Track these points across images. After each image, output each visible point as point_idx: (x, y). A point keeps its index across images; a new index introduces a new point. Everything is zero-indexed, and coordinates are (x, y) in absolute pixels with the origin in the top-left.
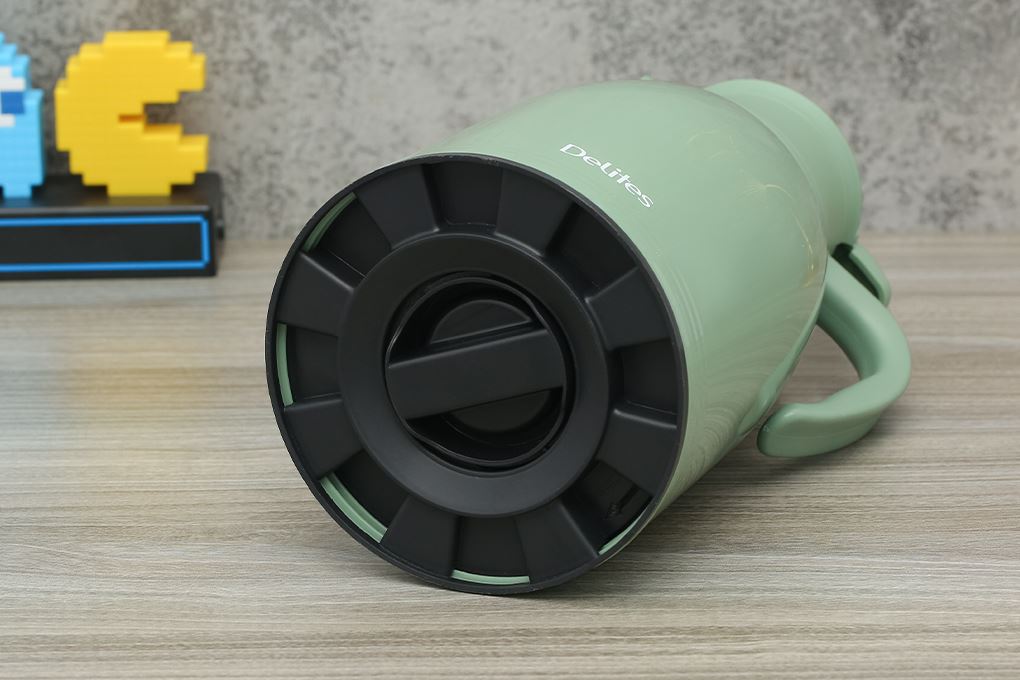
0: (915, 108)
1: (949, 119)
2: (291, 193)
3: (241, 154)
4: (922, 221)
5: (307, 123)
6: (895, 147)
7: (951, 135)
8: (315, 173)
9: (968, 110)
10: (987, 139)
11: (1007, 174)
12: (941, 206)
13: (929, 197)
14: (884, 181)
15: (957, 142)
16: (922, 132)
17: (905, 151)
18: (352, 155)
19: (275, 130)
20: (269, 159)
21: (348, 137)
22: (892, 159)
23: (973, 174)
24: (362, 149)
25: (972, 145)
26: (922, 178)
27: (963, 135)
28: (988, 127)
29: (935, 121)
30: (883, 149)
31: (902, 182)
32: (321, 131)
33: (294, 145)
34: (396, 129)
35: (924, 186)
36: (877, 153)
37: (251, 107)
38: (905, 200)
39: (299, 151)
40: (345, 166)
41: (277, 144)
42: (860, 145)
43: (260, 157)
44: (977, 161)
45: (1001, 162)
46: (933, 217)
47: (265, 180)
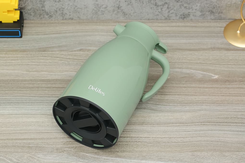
0: (179, 4)
1: (185, 5)
2: (66, 14)
3: (57, 8)
4: (179, 18)
5: (69, 4)
6: (175, 9)
7: (185, 7)
8: (70, 11)
9: (189, 4)
10: (192, 8)
11: (195, 12)
12: (183, 17)
13: (181, 15)
14: (173, 13)
15: (187, 8)
16: (180, 7)
17: (177, 9)
18: (77, 9)
19: (63, 5)
20: (62, 9)
21: (76, 6)
22: (174, 10)
23: (189, 12)
24: (78, 8)
25: (189, 9)
26: (180, 13)
27: (188, 7)
28: (192, 6)
29: (183, 5)
30: (173, 9)
31: (176, 13)
32: (71, 5)
33: (66, 7)
34: (85, 6)
35: (180, 14)
36: (172, 9)
37: (58, 2)
38: (176, 16)
39: (67, 8)
40: (76, 10)
41: (63, 7)
42: (169, 8)
43: (60, 9)
44: (190, 11)
45: (194, 11)
46: (181, 18)
47: (61, 12)
